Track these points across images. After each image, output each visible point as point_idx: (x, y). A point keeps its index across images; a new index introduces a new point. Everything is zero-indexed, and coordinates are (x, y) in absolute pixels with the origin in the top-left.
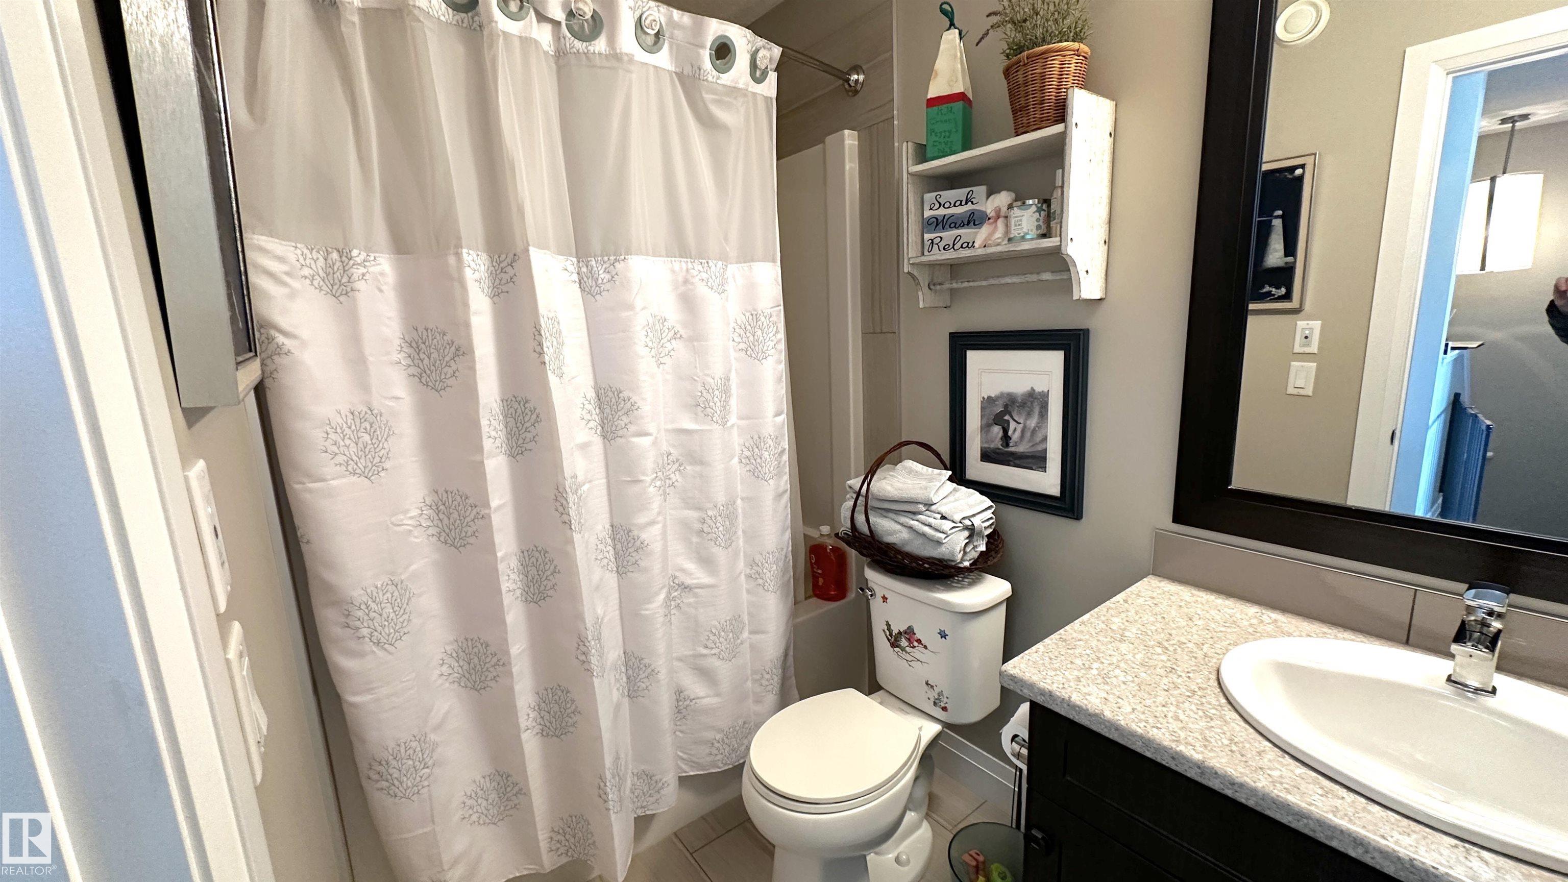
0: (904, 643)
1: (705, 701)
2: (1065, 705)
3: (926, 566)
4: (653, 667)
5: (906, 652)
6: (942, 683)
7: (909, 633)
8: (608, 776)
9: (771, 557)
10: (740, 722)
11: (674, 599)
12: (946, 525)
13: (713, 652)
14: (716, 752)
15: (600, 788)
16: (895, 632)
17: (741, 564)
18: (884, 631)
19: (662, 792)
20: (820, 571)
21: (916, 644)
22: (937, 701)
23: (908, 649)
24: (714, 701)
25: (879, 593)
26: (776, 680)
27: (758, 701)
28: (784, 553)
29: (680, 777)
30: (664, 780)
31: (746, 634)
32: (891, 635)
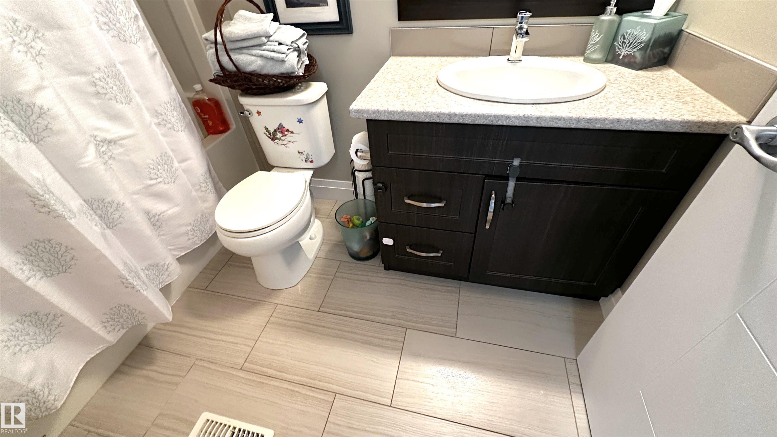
0: (279, 135)
1: (170, 212)
2: (386, 114)
3: (279, 80)
4: (116, 201)
5: (282, 140)
6: (306, 148)
7: (281, 129)
8: (125, 273)
9: (168, 106)
10: (199, 215)
11: (104, 153)
12: (283, 48)
13: (159, 180)
14: (193, 237)
15: (123, 283)
16: (272, 131)
17: (148, 117)
18: (265, 133)
19: (169, 270)
20: (207, 116)
21: (286, 133)
22: (307, 159)
23: (283, 138)
24: (176, 210)
25: (254, 110)
26: (210, 186)
27: (204, 201)
28: (177, 101)
29: (177, 259)
30: (167, 263)
31: (176, 165)
32: (270, 134)
